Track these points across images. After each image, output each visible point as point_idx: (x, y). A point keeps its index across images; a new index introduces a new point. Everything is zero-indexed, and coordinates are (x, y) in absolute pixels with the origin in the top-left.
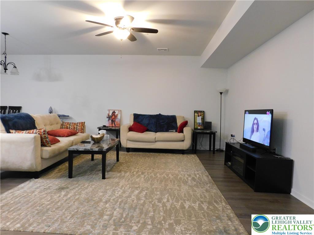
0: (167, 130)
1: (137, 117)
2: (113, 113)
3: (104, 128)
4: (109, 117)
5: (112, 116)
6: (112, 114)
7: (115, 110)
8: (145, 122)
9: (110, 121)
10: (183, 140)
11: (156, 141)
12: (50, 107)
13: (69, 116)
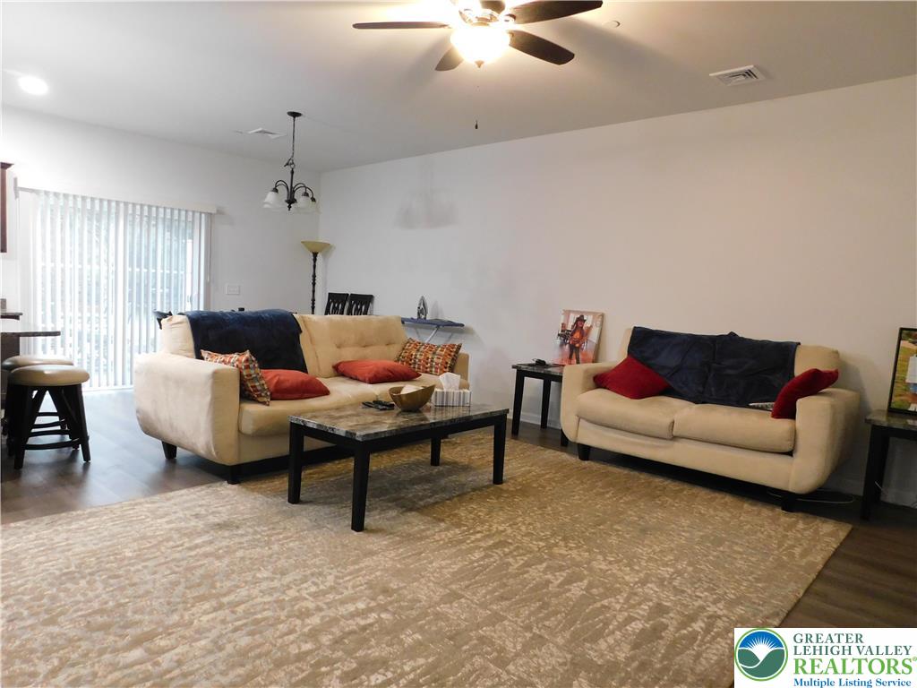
0: (741, 401)
1: (641, 338)
2: (576, 323)
3: (535, 370)
4: (565, 335)
5: (574, 332)
6: (573, 326)
7: (584, 312)
8: (669, 360)
9: (567, 346)
10: (788, 449)
11: (674, 438)
12: (420, 297)
13: (462, 325)
